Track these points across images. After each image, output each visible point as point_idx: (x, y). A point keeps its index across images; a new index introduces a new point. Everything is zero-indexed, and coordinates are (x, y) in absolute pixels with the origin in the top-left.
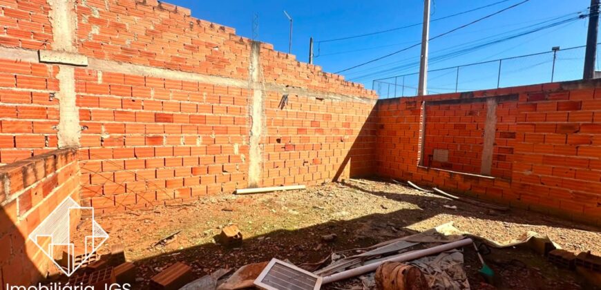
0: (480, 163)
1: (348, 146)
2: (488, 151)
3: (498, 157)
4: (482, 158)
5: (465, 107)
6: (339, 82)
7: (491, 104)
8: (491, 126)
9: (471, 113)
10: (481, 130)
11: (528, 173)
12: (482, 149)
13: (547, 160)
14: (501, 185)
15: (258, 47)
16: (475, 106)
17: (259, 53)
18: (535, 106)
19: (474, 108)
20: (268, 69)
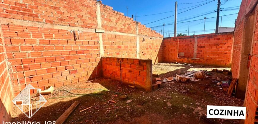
0: (193, 55)
1: (157, 52)
2: (195, 52)
3: (198, 53)
4: (194, 54)
5: (189, 40)
6: (155, 33)
7: (196, 38)
8: (196, 45)
9: (190, 41)
10: (193, 46)
11: (208, 56)
12: (194, 51)
13: (212, 53)
14: (201, 60)
15: (138, 24)
16: (191, 39)
17: (138, 25)
18: (209, 39)
19: (191, 40)
20: (140, 30)
